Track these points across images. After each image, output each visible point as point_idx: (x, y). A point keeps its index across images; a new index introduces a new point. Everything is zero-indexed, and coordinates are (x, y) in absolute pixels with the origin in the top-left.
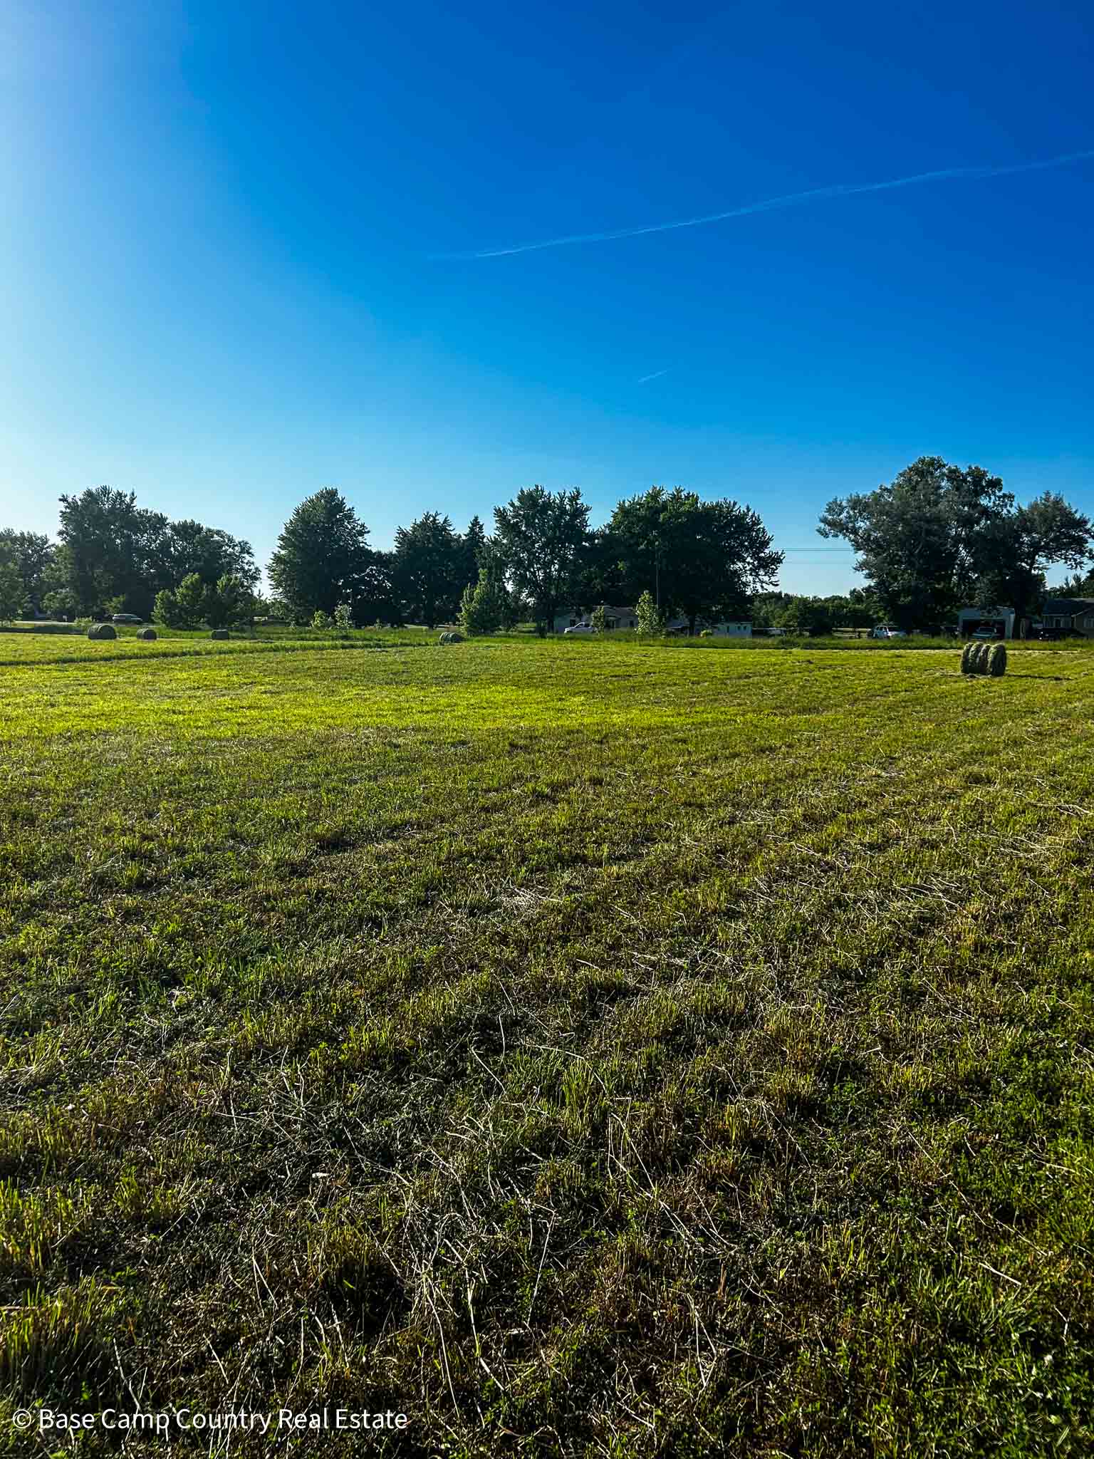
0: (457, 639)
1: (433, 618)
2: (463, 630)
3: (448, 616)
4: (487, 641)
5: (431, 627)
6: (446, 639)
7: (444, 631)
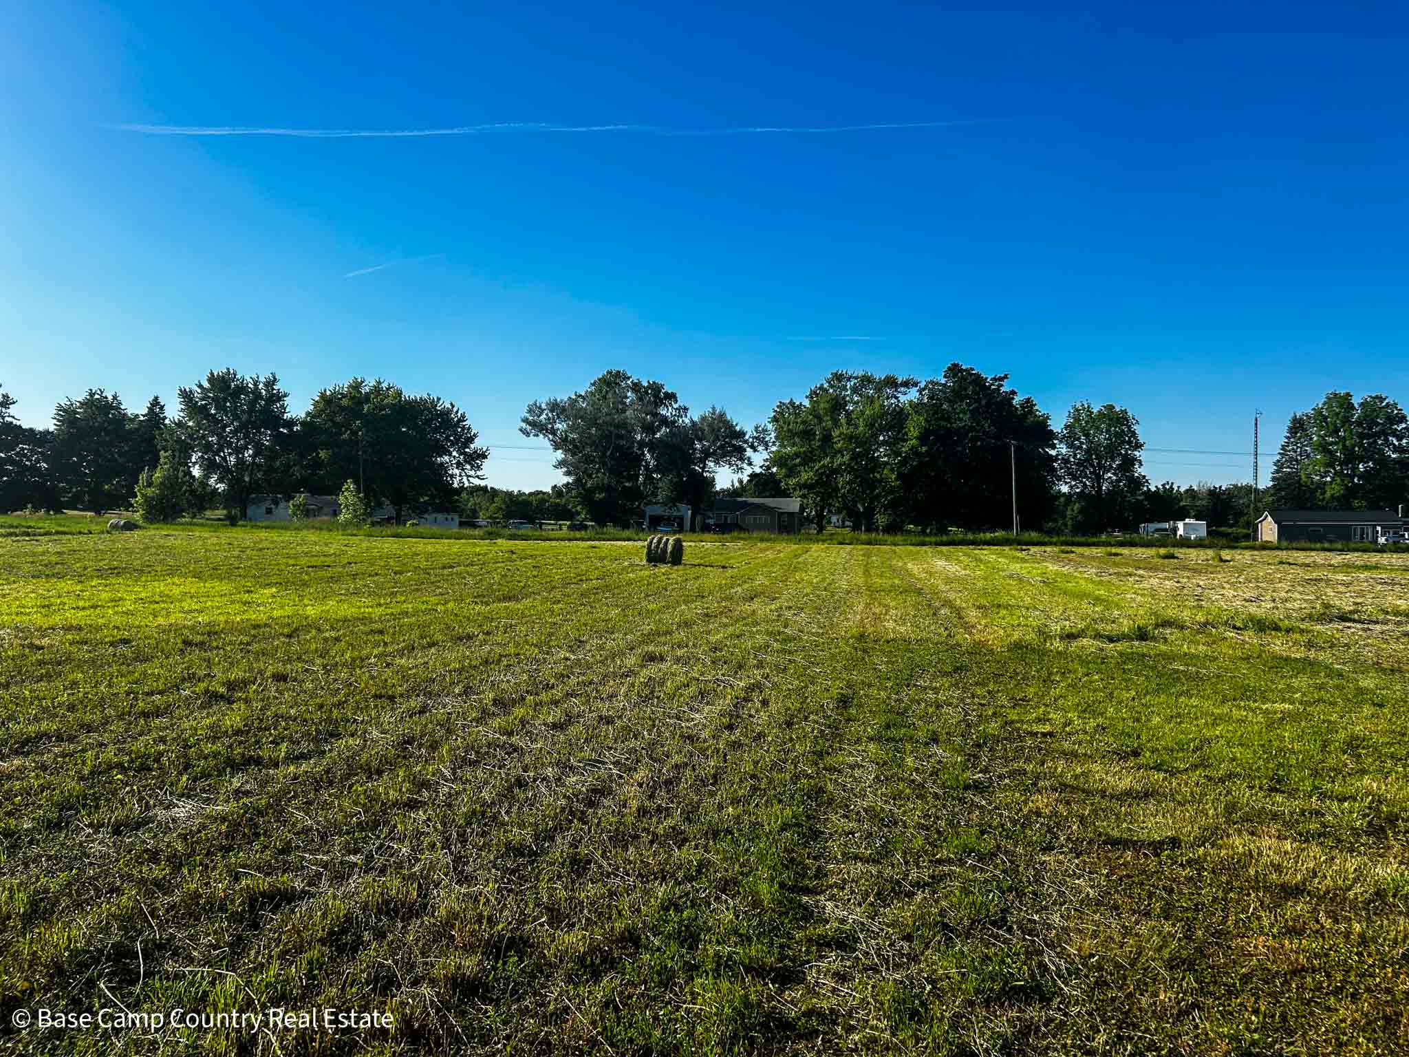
0: (130, 526)
1: (100, 504)
2: (137, 517)
3: (121, 500)
4: (168, 529)
5: (98, 513)
6: (115, 527)
7: (113, 518)
